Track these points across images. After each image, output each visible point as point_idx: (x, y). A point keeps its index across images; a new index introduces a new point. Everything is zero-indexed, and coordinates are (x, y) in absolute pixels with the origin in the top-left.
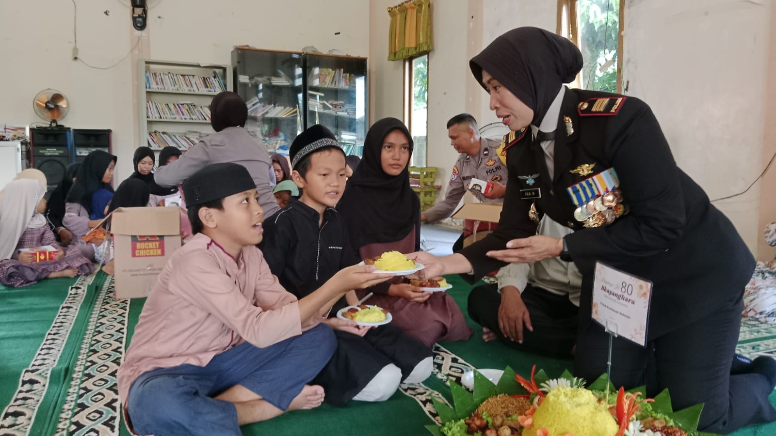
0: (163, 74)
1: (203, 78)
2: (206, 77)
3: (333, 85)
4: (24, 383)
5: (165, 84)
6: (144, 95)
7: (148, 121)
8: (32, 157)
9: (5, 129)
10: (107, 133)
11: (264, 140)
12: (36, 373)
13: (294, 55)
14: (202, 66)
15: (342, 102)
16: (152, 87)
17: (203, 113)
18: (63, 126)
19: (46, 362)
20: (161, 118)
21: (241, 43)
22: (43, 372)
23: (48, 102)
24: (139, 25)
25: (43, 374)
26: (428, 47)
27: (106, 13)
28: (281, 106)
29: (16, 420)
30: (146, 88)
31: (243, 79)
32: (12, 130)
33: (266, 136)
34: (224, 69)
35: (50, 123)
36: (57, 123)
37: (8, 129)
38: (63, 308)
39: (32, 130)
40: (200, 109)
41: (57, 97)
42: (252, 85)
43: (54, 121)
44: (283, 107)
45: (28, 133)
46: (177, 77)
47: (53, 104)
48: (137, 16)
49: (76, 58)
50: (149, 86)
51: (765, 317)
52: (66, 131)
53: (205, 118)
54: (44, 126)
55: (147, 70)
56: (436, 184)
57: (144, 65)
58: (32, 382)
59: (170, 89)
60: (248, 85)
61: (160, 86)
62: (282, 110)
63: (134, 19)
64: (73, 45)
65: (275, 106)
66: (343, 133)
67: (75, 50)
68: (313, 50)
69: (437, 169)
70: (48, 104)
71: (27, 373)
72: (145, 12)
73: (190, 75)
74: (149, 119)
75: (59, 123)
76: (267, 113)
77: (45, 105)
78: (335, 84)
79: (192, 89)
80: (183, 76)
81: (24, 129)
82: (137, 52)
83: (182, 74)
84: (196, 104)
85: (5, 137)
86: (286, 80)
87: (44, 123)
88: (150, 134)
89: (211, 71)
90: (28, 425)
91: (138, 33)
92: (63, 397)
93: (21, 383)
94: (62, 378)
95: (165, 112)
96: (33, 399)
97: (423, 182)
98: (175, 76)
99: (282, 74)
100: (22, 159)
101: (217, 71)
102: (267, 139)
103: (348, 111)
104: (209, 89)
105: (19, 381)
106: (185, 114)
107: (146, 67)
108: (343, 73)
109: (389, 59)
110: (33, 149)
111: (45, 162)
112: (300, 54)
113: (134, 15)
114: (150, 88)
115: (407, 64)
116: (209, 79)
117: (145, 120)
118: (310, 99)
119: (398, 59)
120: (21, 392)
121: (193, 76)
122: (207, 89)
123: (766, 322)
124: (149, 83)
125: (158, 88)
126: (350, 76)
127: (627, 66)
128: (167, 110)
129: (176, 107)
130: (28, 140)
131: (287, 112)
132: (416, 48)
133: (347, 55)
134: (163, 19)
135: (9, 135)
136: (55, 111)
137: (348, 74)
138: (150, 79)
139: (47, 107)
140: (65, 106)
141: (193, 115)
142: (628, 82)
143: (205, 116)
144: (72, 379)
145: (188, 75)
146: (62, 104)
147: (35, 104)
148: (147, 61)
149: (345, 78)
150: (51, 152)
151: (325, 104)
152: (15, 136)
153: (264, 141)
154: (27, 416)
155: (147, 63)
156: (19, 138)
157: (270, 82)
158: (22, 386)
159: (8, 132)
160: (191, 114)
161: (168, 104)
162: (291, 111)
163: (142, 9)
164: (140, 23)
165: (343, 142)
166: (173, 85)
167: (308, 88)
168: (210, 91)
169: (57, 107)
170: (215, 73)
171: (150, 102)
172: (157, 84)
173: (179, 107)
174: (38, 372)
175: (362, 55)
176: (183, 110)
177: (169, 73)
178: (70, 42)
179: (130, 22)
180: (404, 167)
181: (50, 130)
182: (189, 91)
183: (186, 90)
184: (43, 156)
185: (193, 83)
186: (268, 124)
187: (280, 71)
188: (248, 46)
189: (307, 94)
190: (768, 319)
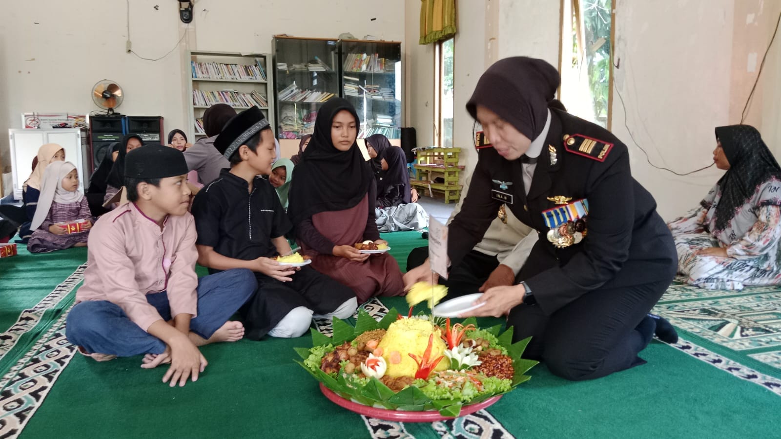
0: (208, 63)
1: (245, 66)
2: (247, 66)
3: (369, 69)
4: (22, 319)
5: (210, 74)
6: (191, 83)
7: (195, 108)
8: (91, 143)
9: (68, 117)
10: (158, 119)
11: (303, 124)
12: (33, 313)
13: (329, 42)
14: (243, 55)
15: (378, 86)
16: (197, 76)
17: (245, 100)
18: (119, 114)
19: (46, 306)
20: (207, 105)
21: (279, 32)
22: (39, 312)
23: (104, 92)
24: (185, 18)
25: (38, 314)
26: (453, 30)
27: (156, 8)
28: (319, 92)
29: (4, 342)
30: (193, 77)
31: (282, 66)
32: (74, 118)
33: (304, 120)
34: (265, 57)
35: (107, 111)
36: (113, 111)
37: (70, 117)
38: (81, 267)
39: (91, 117)
40: (243, 97)
41: (113, 87)
42: (290, 72)
43: (111, 109)
44: (320, 93)
45: (88, 121)
46: (221, 67)
47: (109, 94)
48: (184, 9)
49: (129, 51)
50: (195, 75)
51: (704, 282)
52: (121, 118)
53: (247, 104)
54: (102, 113)
55: (193, 60)
56: (460, 164)
57: (190, 55)
58: (28, 319)
59: (215, 77)
60: (286, 72)
61: (205, 76)
62: (319, 96)
63: (181, 12)
64: (126, 39)
65: (312, 93)
66: (378, 117)
67: (129, 43)
68: (349, 36)
69: (460, 149)
70: (104, 94)
71: (25, 313)
72: (191, 6)
73: (233, 64)
74: (195, 107)
75: (116, 111)
76: (305, 98)
77: (101, 96)
78: (370, 69)
79: (235, 77)
80: (226, 65)
81: (84, 117)
82: (185, 44)
83: (226, 63)
84: (239, 91)
85: (67, 124)
86: (323, 67)
87: (103, 111)
88: (197, 120)
89: (252, 59)
90: (11, 346)
91: (185, 25)
92: (47, 328)
93: (19, 319)
94: (52, 317)
95: (210, 100)
96: (23, 330)
97: (446, 162)
98: (219, 65)
99: (319, 60)
100: (82, 145)
101: (258, 59)
102: (305, 123)
103: (384, 95)
104: (251, 77)
105: (18, 318)
106: (229, 101)
107: (192, 57)
108: (378, 58)
109: (421, 44)
110: (92, 135)
111: (102, 147)
112: (335, 41)
113: (181, 9)
114: (196, 77)
115: (437, 48)
116: (251, 68)
117: (192, 107)
118: (346, 84)
119: (428, 43)
120: (17, 325)
121: (236, 65)
122: (248, 77)
123: (704, 288)
124: (196, 73)
125: (204, 77)
126: (385, 61)
127: (618, 43)
128: (212, 97)
129: (220, 95)
130: (88, 126)
131: (325, 97)
132: (442, 32)
133: (381, 41)
134: (208, 11)
135: (72, 123)
136: (111, 100)
137: (383, 59)
138: (196, 69)
139: (104, 97)
140: (120, 95)
141: (236, 101)
142: (619, 60)
143: (247, 102)
144: (60, 317)
145: (230, 64)
146: (118, 93)
147: (93, 94)
148: (192, 51)
149: (380, 62)
150: (107, 137)
151: (361, 89)
152: (77, 123)
153: (302, 126)
154: (13, 340)
155: (192, 53)
156: (80, 126)
157: (307, 69)
158: (20, 321)
159: (71, 120)
160: (234, 101)
161: (213, 92)
162: (328, 96)
163: (189, 2)
164: (187, 16)
165: (378, 125)
166: (217, 74)
167: (343, 73)
168: (251, 79)
169: (113, 97)
170: (256, 61)
171: (196, 90)
172: (203, 73)
173: (223, 95)
174: (35, 312)
175: (396, 40)
176: (227, 97)
177: (214, 62)
178: (124, 36)
179: (178, 15)
180: (353, 142)
181: (107, 118)
182: (233, 79)
183: (228, 78)
184: (101, 141)
185: (236, 71)
186: (307, 110)
187: (316, 58)
188: (285, 35)
189: (343, 80)
190: (706, 284)
